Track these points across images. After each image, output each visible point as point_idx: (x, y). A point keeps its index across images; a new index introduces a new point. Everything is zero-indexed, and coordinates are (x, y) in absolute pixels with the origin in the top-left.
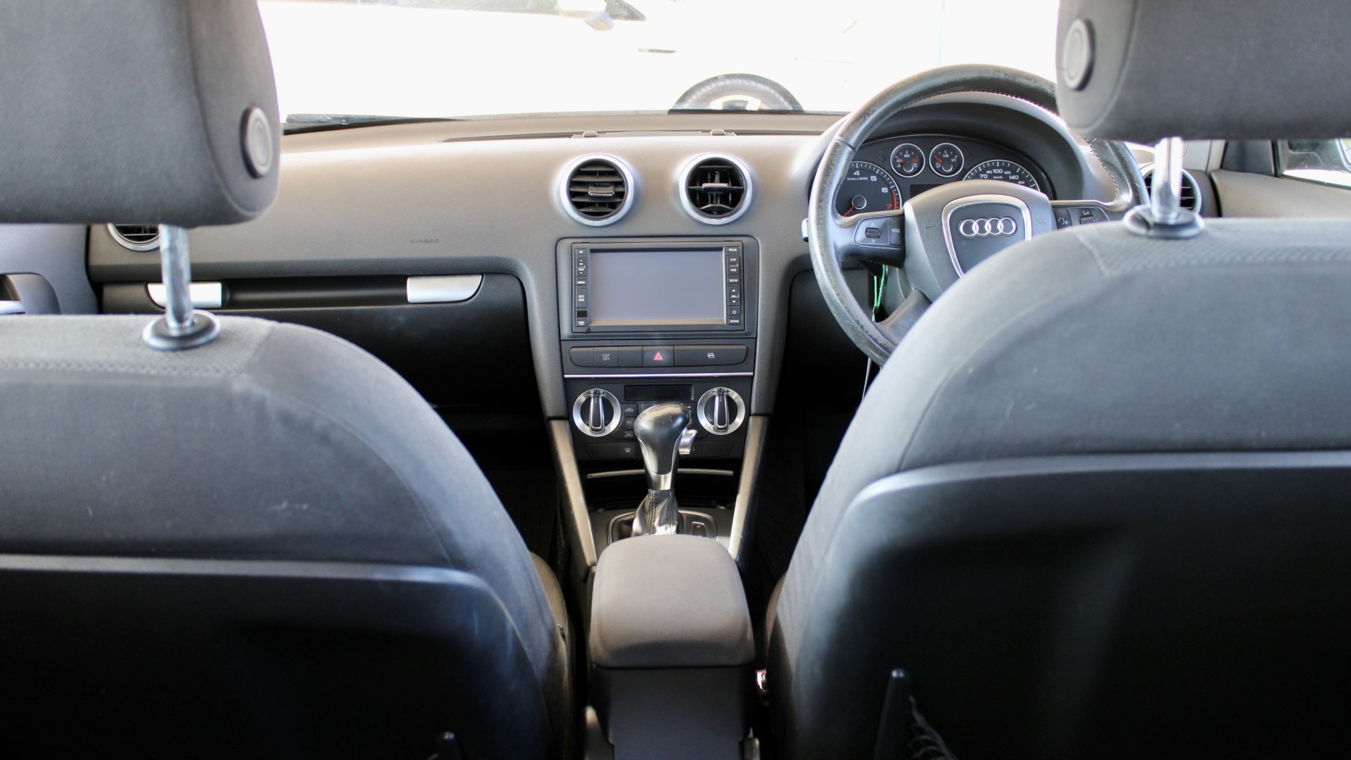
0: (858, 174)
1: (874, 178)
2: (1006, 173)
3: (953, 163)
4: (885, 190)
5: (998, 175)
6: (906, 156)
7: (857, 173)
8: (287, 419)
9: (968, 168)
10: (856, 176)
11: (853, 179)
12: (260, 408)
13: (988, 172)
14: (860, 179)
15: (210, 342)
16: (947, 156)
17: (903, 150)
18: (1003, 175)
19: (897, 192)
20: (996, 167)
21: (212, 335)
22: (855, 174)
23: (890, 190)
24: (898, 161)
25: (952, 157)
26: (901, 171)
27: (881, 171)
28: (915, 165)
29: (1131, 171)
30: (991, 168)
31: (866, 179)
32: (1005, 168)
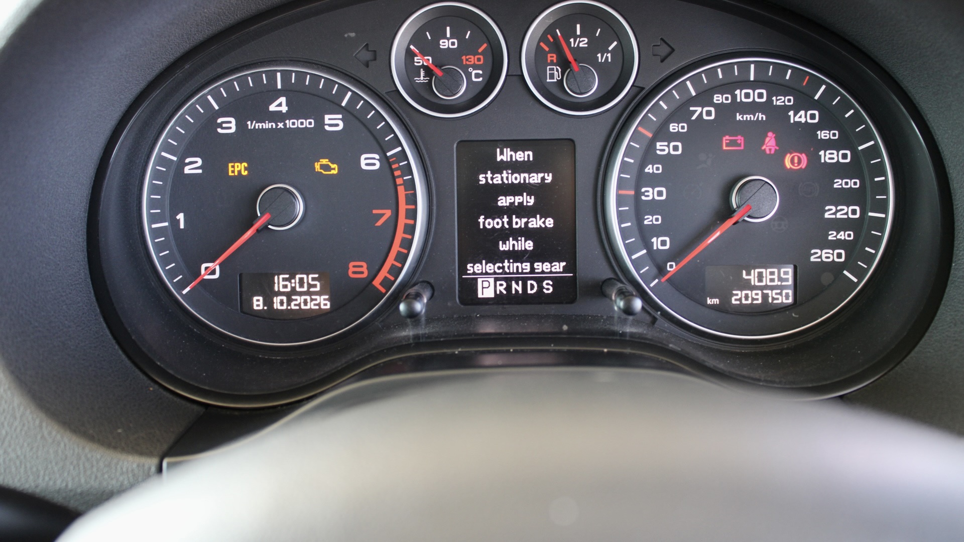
0: (284, 109)
1: (334, 122)
2: (780, 101)
3: (602, 69)
4: (369, 162)
5: (753, 107)
6: (444, 44)
7: (280, 105)
9: (648, 85)
10: (278, 117)
11: (267, 125)
13: (718, 99)
14: (289, 123)
16: (584, 43)
17: (435, 24)
18: (767, 108)
19: (408, 170)
20: (744, 83)
22: (273, 108)
23: (385, 160)
24: (419, 61)
25: (598, 45)
26: (424, 95)
27: (356, 98)
28: (477, 76)
30: (728, 86)
31: (308, 123)
32: (775, 87)
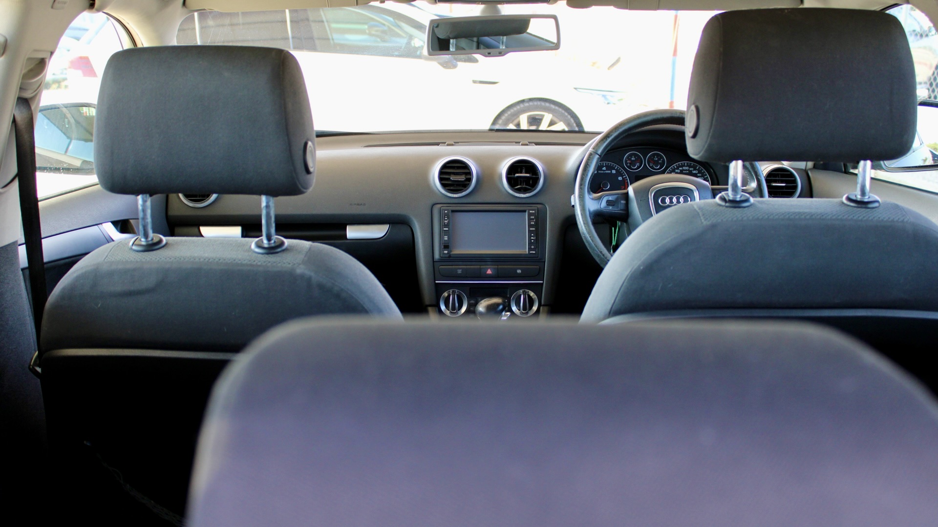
1: (614, 172)
2: (691, 169)
3: (660, 164)
4: (620, 178)
5: (686, 170)
6: (632, 159)
7: (604, 168)
8: (321, 287)
9: (668, 166)
10: (604, 170)
11: (602, 172)
12: (309, 280)
13: (680, 169)
14: (607, 172)
15: (283, 251)
16: (657, 159)
17: (631, 155)
18: (689, 170)
19: (627, 180)
20: (684, 166)
21: (284, 247)
22: (601, 169)
23: (623, 178)
24: (628, 162)
25: (659, 159)
26: (630, 167)
27: (618, 167)
28: (638, 164)
29: (756, 170)
30: (682, 166)
31: (609, 172)
32: (690, 166)
